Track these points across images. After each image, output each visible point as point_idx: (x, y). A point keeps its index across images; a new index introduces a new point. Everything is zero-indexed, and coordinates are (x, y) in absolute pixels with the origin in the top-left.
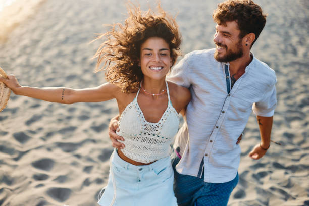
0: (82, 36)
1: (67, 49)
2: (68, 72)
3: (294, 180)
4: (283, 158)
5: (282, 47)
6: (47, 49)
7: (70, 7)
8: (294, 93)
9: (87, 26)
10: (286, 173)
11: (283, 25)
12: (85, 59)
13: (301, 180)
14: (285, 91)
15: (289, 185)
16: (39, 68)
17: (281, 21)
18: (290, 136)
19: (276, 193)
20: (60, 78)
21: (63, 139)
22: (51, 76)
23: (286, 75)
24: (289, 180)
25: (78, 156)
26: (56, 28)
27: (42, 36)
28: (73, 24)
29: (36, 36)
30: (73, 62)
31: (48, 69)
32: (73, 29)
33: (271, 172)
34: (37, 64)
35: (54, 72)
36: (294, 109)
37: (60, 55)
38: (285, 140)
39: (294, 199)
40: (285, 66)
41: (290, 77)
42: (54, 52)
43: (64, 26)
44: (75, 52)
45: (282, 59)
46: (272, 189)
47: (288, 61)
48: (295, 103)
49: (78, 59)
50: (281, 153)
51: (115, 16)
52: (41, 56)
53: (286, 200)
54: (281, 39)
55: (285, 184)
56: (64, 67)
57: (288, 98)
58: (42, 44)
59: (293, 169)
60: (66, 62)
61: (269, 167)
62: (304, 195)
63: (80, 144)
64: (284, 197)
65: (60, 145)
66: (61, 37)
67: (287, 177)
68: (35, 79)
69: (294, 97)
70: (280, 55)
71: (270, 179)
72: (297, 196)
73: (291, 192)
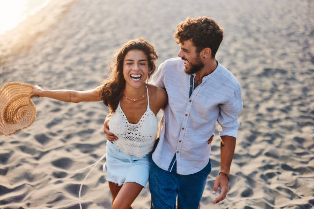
0: (103, 44)
1: (88, 57)
2: (88, 79)
3: (301, 181)
4: (292, 160)
5: (301, 55)
6: (68, 56)
7: (92, 16)
8: (308, 100)
9: (108, 35)
10: (294, 174)
11: (304, 33)
12: (104, 66)
13: (308, 180)
14: (300, 98)
15: (296, 186)
16: (61, 75)
17: (302, 30)
18: (300, 140)
19: (282, 193)
20: (81, 84)
21: (82, 140)
22: (72, 82)
23: (302, 83)
24: (296, 180)
25: (96, 156)
26: (78, 36)
27: (64, 44)
28: (93, 33)
29: (58, 44)
30: (93, 69)
31: (69, 76)
32: (94, 38)
33: (279, 173)
34: (58, 71)
35: (74, 79)
36: (306, 115)
37: (81, 62)
38: (295, 144)
39: (300, 198)
40: (302, 74)
41: (306, 85)
42: (75, 59)
43: (86, 35)
44: (95, 59)
45: (299, 68)
46: (279, 188)
47: (305, 70)
48: (309, 109)
49: (98, 66)
50: (291, 156)
51: (136, 25)
52: (63, 63)
53: (291, 199)
54: (300, 48)
55: (292, 185)
56: (85, 74)
57: (302, 105)
58: (63, 52)
59: (301, 171)
60: (87, 69)
61: (278, 169)
62: (309, 195)
63: (98, 146)
64: (290, 196)
65: (78, 146)
66: (82, 45)
67: (294, 178)
68: (56, 85)
69: (308, 104)
70: (297, 63)
71: (278, 179)
72: (302, 196)
73: (298, 191)
